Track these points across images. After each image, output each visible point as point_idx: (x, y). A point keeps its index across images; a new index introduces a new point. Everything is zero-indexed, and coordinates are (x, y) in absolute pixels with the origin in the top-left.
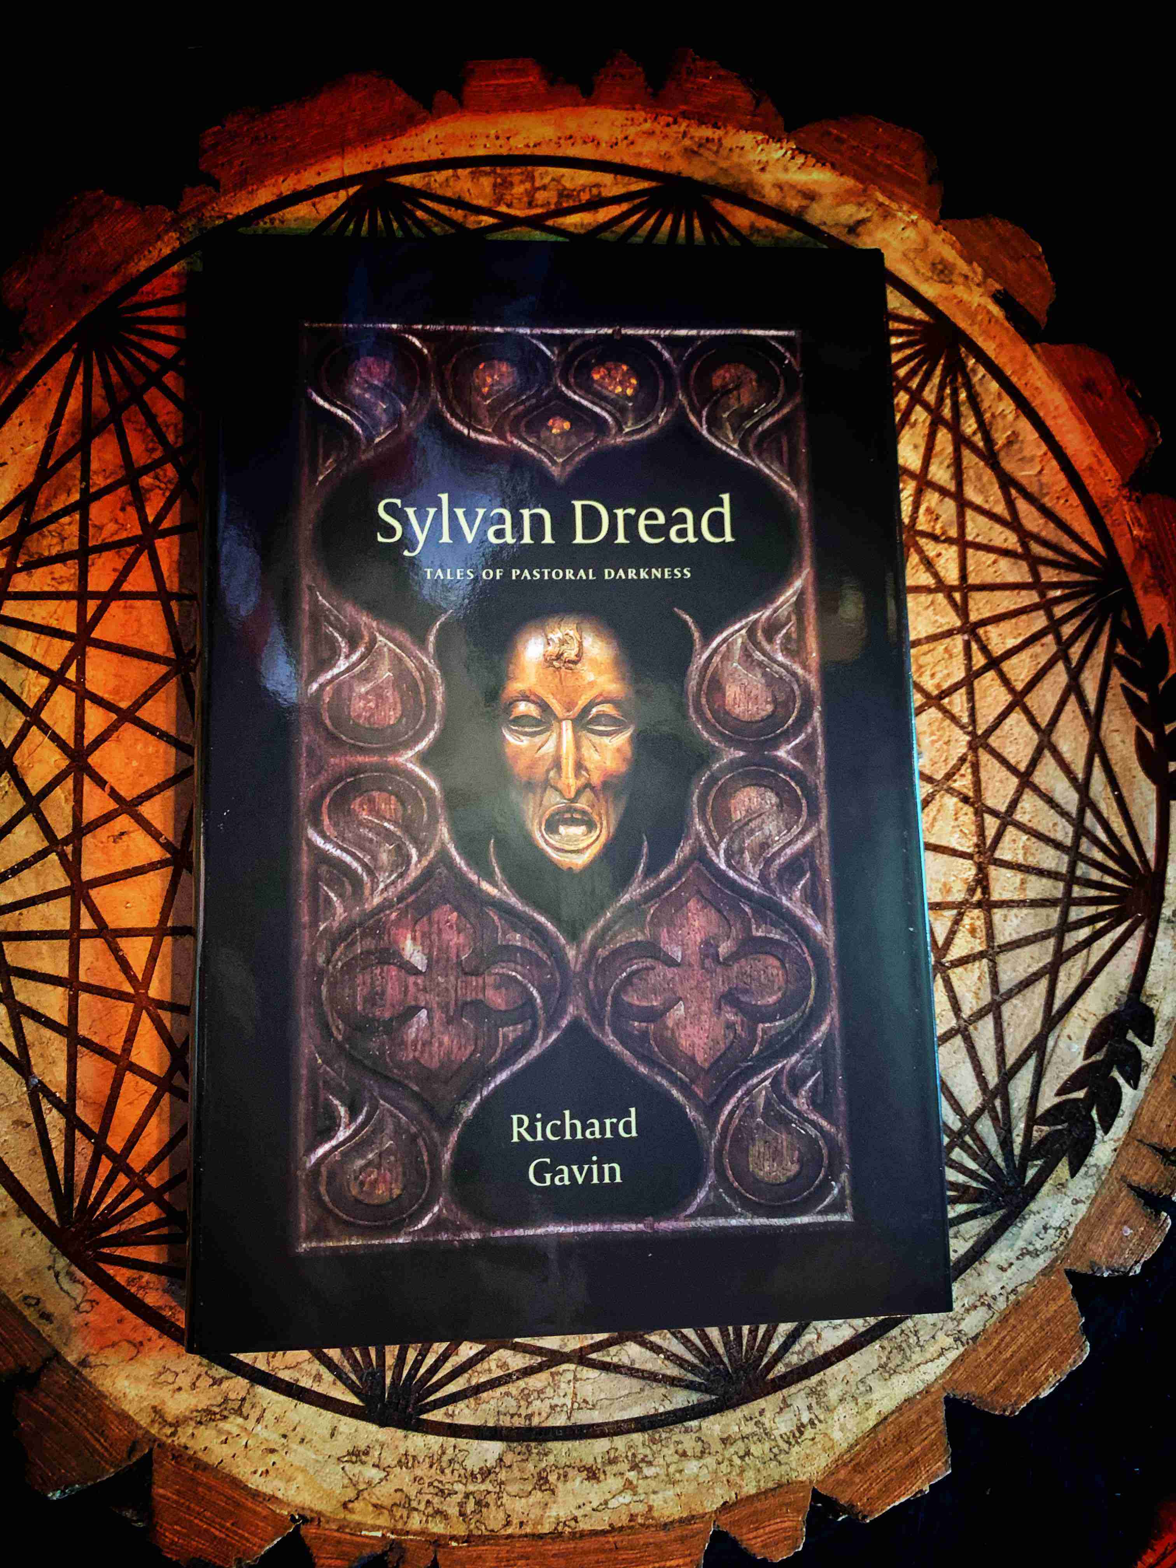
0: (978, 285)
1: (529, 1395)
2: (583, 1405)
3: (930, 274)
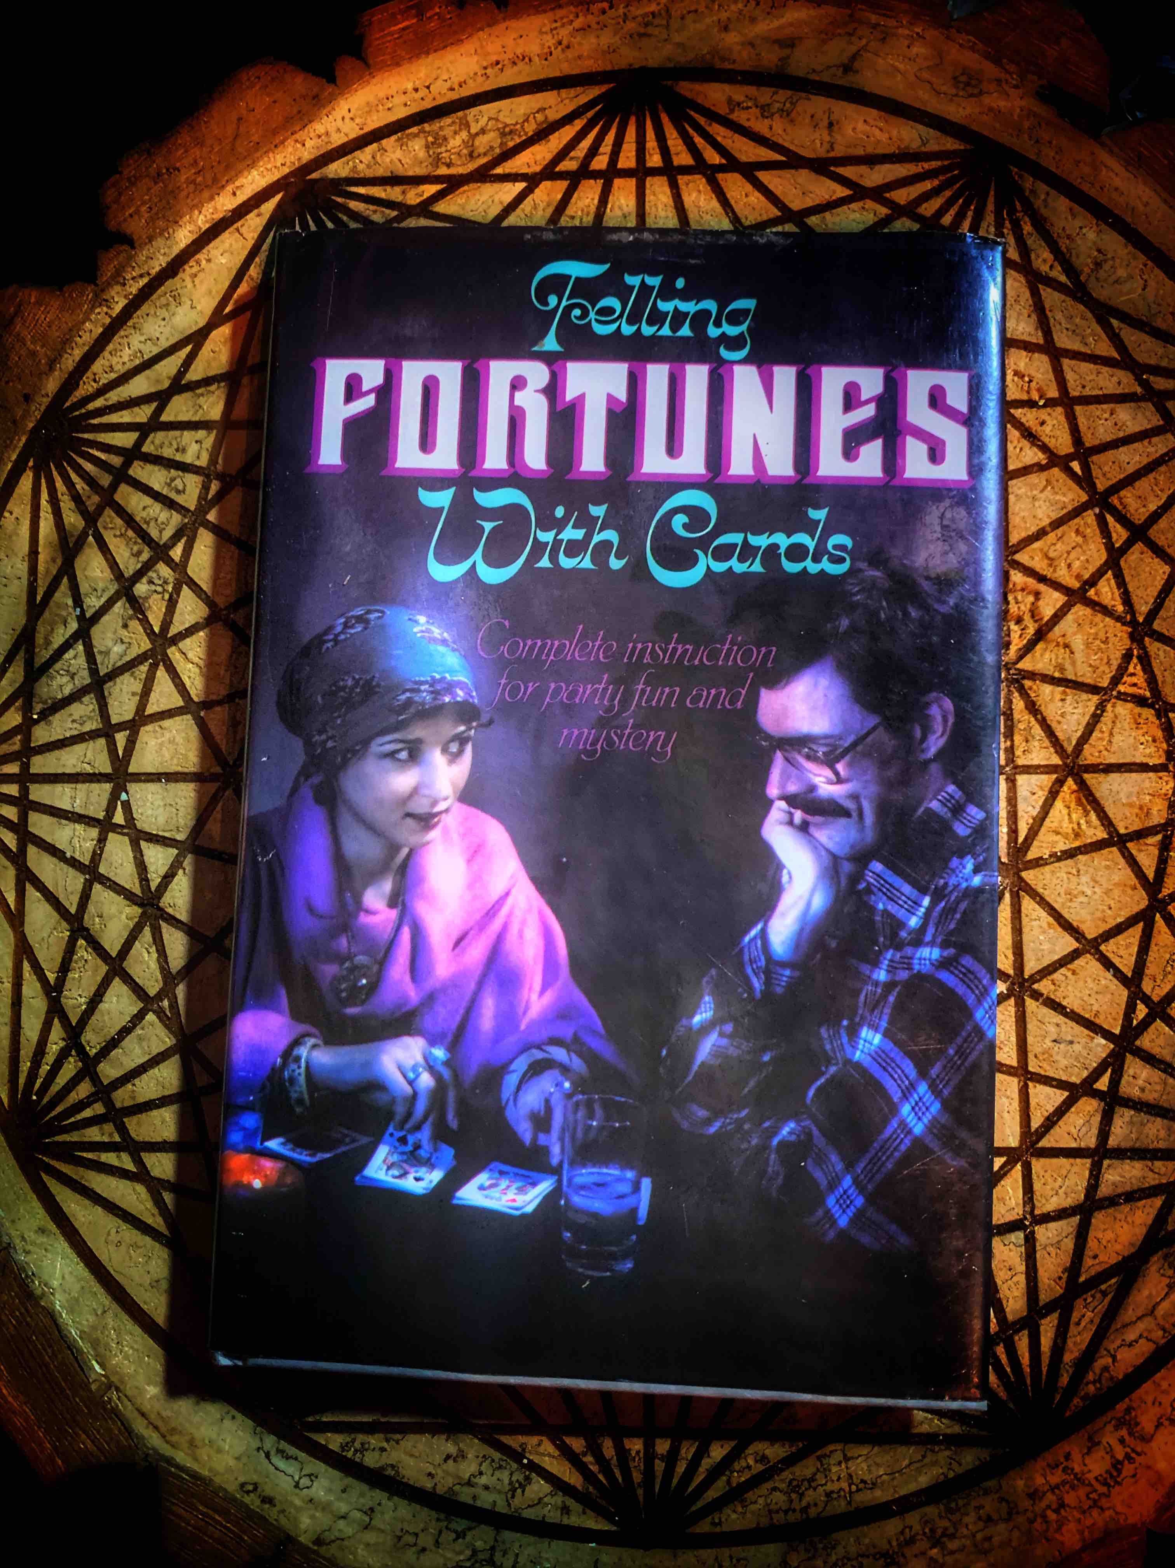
0: (1016, 87)
1: (798, 1486)
2: (861, 1486)
3: (954, 91)
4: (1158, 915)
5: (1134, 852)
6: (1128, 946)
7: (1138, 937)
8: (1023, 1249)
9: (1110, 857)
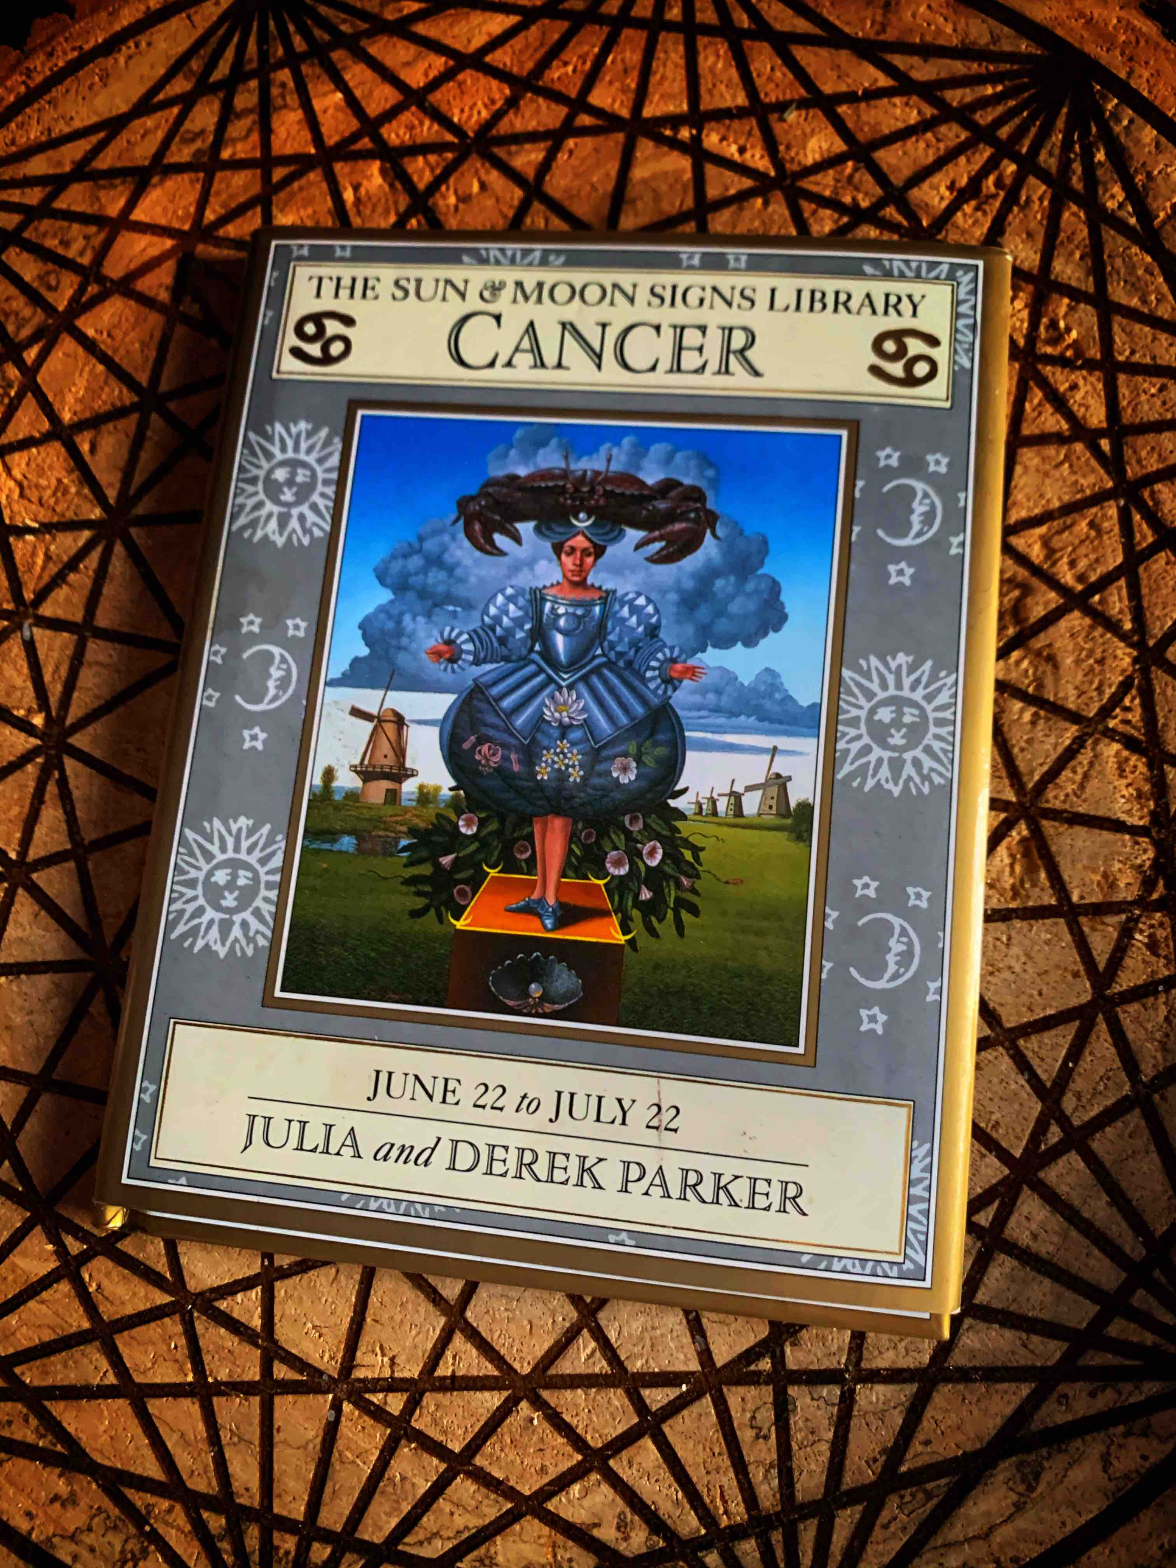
4: (1100, 1016)
5: (1086, 929)
6: (1055, 1047)
7: (1070, 1038)
8: (835, 1410)
9: (1054, 930)
